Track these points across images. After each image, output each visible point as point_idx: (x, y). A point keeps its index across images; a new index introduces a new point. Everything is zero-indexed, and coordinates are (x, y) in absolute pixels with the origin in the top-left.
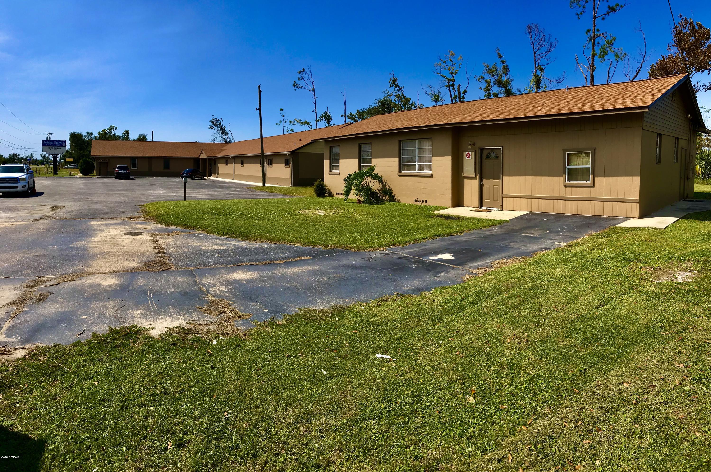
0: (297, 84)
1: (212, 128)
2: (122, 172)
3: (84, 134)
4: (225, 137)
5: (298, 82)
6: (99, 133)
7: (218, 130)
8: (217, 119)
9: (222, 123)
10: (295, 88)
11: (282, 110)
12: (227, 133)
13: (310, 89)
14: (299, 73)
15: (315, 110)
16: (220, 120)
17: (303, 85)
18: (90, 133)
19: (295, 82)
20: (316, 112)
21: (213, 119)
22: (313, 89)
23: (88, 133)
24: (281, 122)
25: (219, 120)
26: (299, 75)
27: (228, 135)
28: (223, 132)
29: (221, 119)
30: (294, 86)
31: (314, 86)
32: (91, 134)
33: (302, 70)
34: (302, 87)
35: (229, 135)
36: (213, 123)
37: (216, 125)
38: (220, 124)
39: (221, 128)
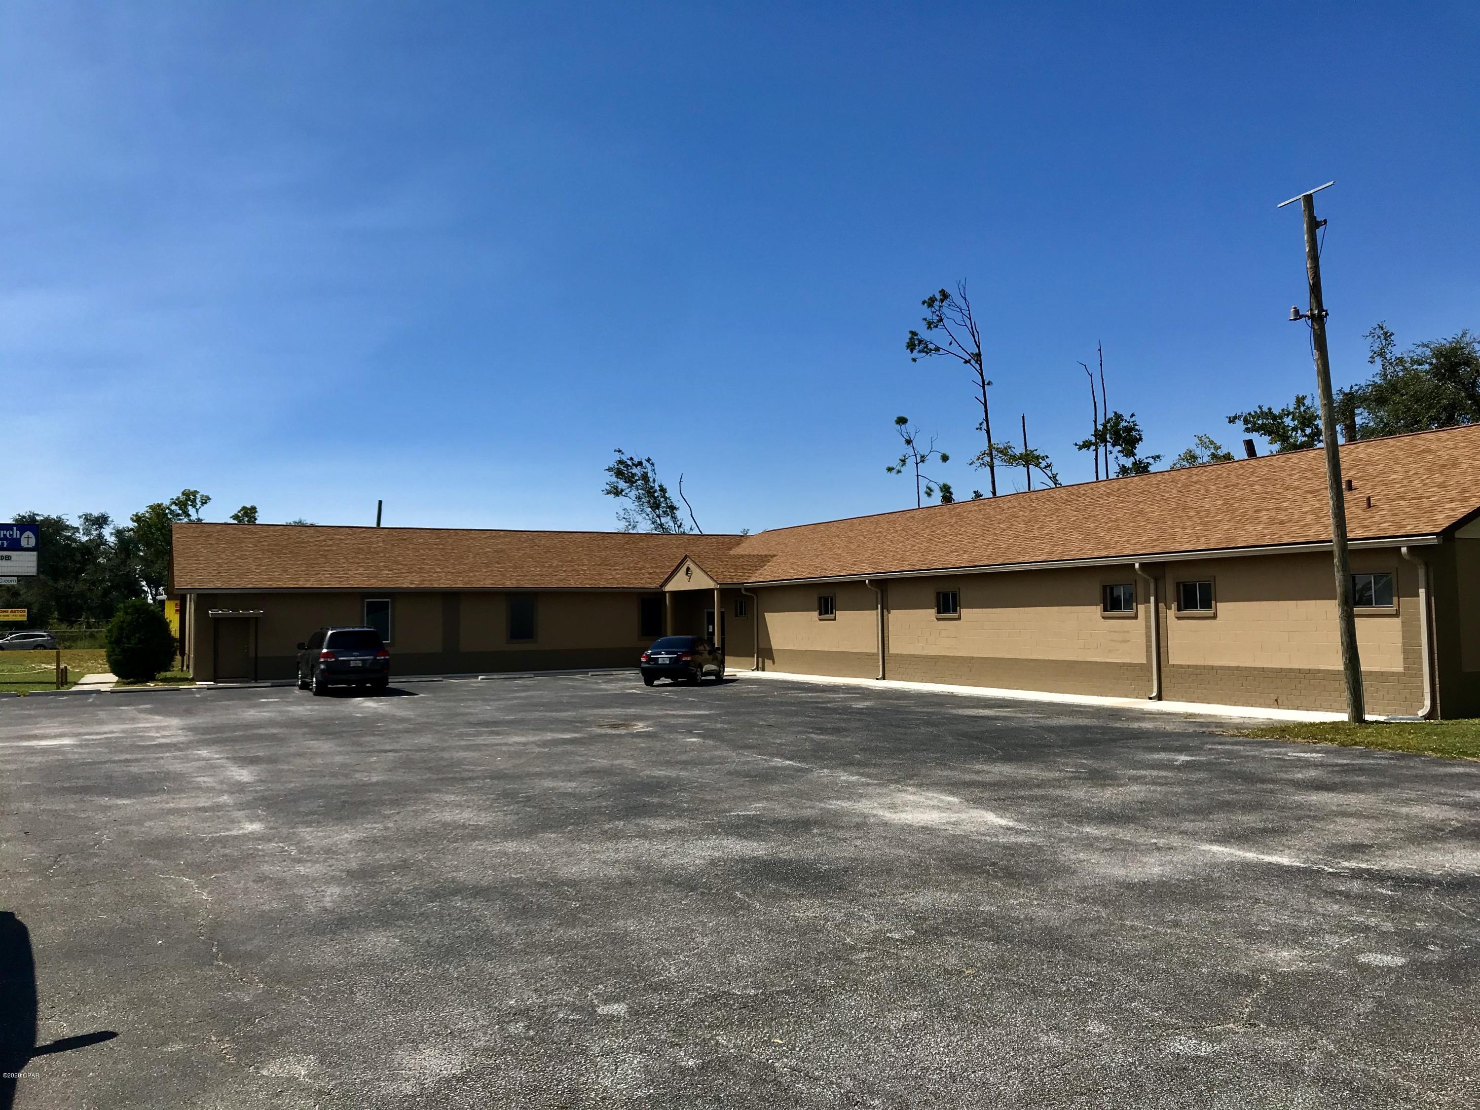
0: (920, 342)
1: (617, 492)
2: (355, 660)
3: (74, 521)
4: (666, 520)
5: (924, 334)
6: (138, 519)
7: (639, 498)
8: (636, 460)
9: (650, 475)
10: (915, 353)
11: (902, 421)
12: (673, 508)
13: (968, 358)
14: (931, 302)
15: (984, 426)
16: (645, 463)
17: (944, 344)
18: (97, 518)
19: (914, 334)
20: (988, 432)
21: (621, 462)
22: (978, 357)
23: (87, 518)
24: (903, 461)
25: (640, 463)
26: (927, 313)
27: (678, 513)
28: (655, 506)
29: (648, 460)
30: (911, 346)
31: (978, 347)
32: (101, 521)
33: (938, 297)
34: (937, 349)
35: (682, 514)
36: (619, 474)
37: (630, 480)
38: (645, 477)
39: (650, 492)
